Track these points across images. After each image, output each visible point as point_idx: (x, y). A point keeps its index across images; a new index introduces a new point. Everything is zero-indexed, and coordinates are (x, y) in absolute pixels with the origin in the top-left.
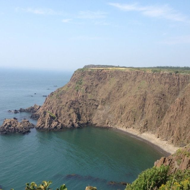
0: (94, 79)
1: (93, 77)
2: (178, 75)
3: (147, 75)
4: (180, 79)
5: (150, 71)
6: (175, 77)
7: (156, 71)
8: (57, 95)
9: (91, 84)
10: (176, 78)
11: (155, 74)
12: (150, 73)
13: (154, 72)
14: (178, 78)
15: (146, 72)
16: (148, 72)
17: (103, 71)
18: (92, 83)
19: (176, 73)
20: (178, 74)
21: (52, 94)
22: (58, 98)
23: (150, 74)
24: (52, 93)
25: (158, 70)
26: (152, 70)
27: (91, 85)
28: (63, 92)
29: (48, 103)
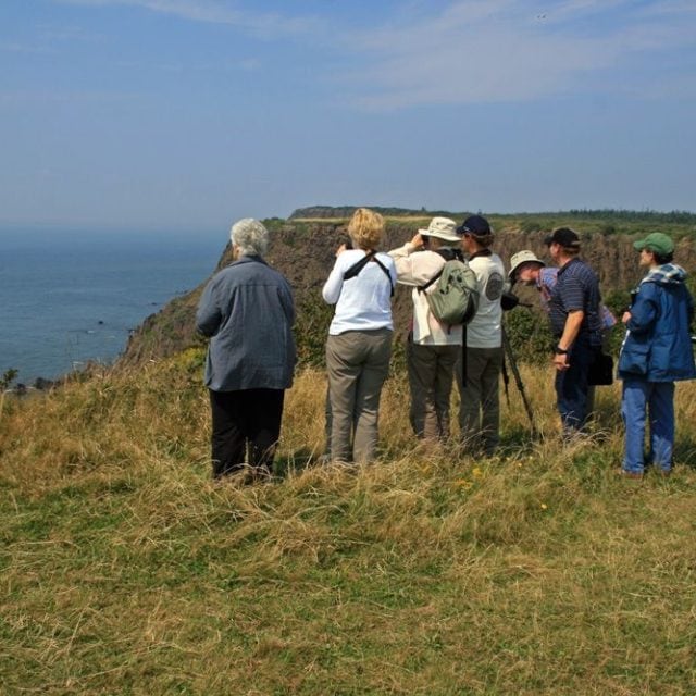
0: (306, 260)
1: (301, 252)
2: (613, 242)
3: (504, 243)
4: (622, 254)
5: (517, 226)
6: (601, 247)
7: (537, 227)
8: (167, 326)
9: (296, 279)
10: (608, 254)
11: (532, 240)
12: (514, 235)
13: (529, 231)
14: (612, 252)
15: (502, 231)
16: (508, 230)
17: (340, 229)
18: (297, 275)
19: (605, 235)
20: (612, 237)
21: (151, 322)
22: (172, 338)
23: (513, 241)
24: (149, 318)
25: (543, 222)
26: (522, 224)
27: (295, 283)
28: (187, 312)
29: (136, 357)
